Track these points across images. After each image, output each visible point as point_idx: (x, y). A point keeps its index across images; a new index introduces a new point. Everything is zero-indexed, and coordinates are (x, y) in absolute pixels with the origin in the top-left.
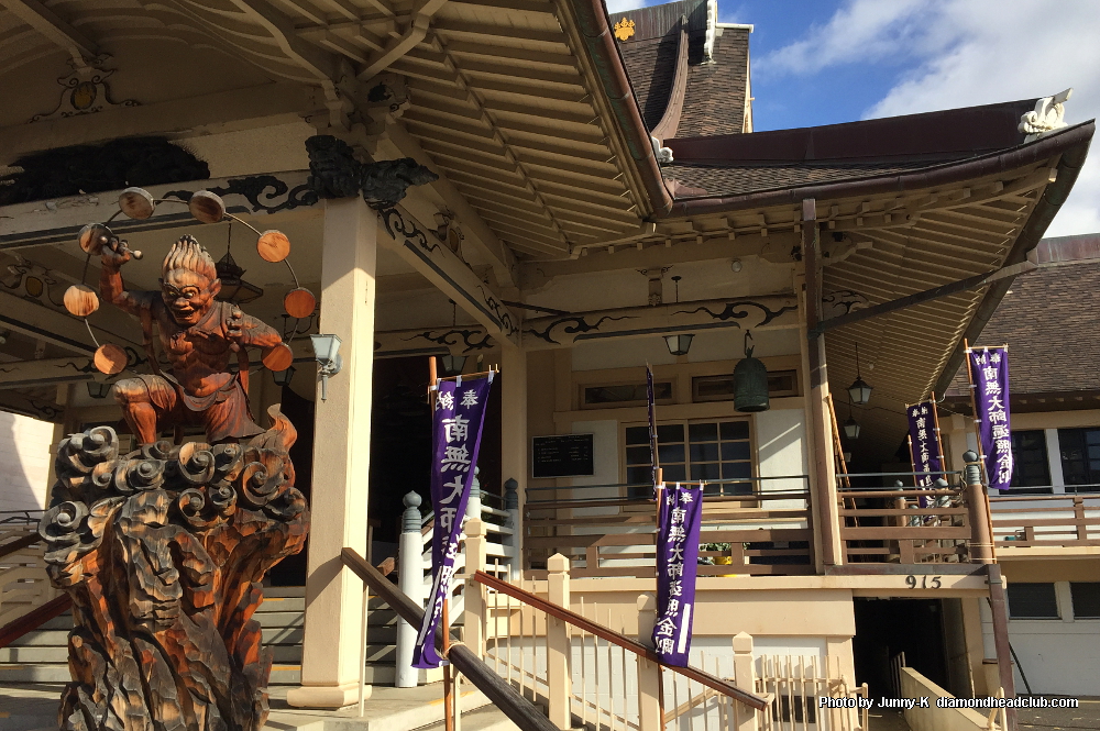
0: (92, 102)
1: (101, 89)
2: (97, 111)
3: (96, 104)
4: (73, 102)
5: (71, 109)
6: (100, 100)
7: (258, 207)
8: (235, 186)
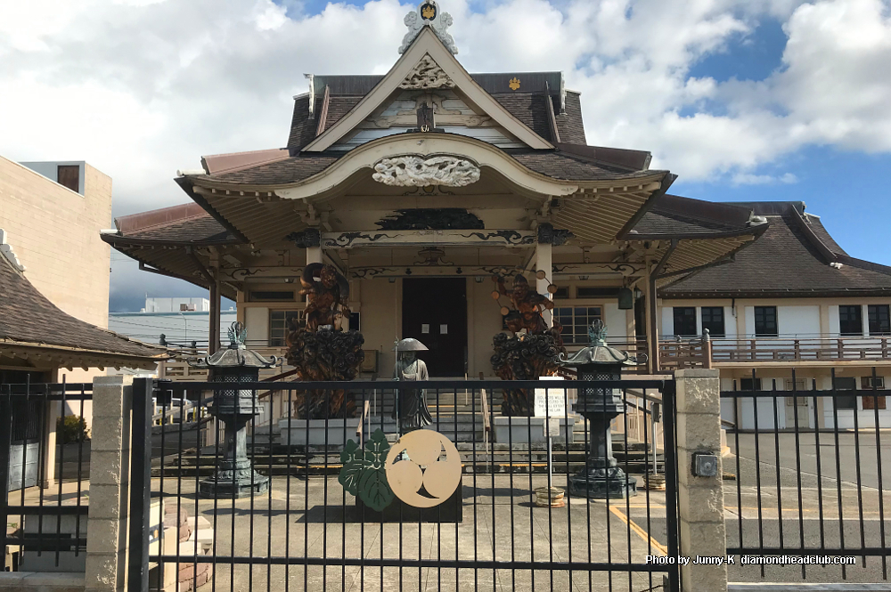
0: (433, 191)
2: (435, 195)
3: (435, 192)
4: (424, 190)
5: (424, 192)
6: (437, 190)
7: (510, 242)
8: (500, 234)
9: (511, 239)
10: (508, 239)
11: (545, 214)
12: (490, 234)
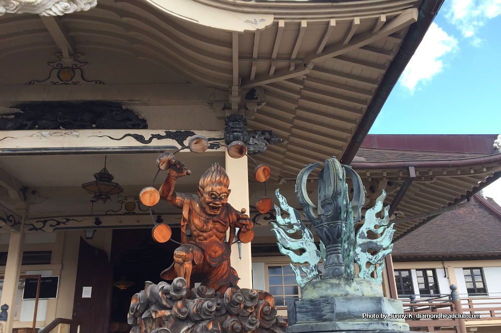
0: (72, 79)
1: (78, 72)
2: (75, 84)
3: (74, 80)
4: (58, 77)
5: (58, 80)
6: (77, 78)
7: (184, 147)
8: (169, 135)
9: (186, 143)
10: (181, 143)
11: (235, 107)
12: (153, 136)
